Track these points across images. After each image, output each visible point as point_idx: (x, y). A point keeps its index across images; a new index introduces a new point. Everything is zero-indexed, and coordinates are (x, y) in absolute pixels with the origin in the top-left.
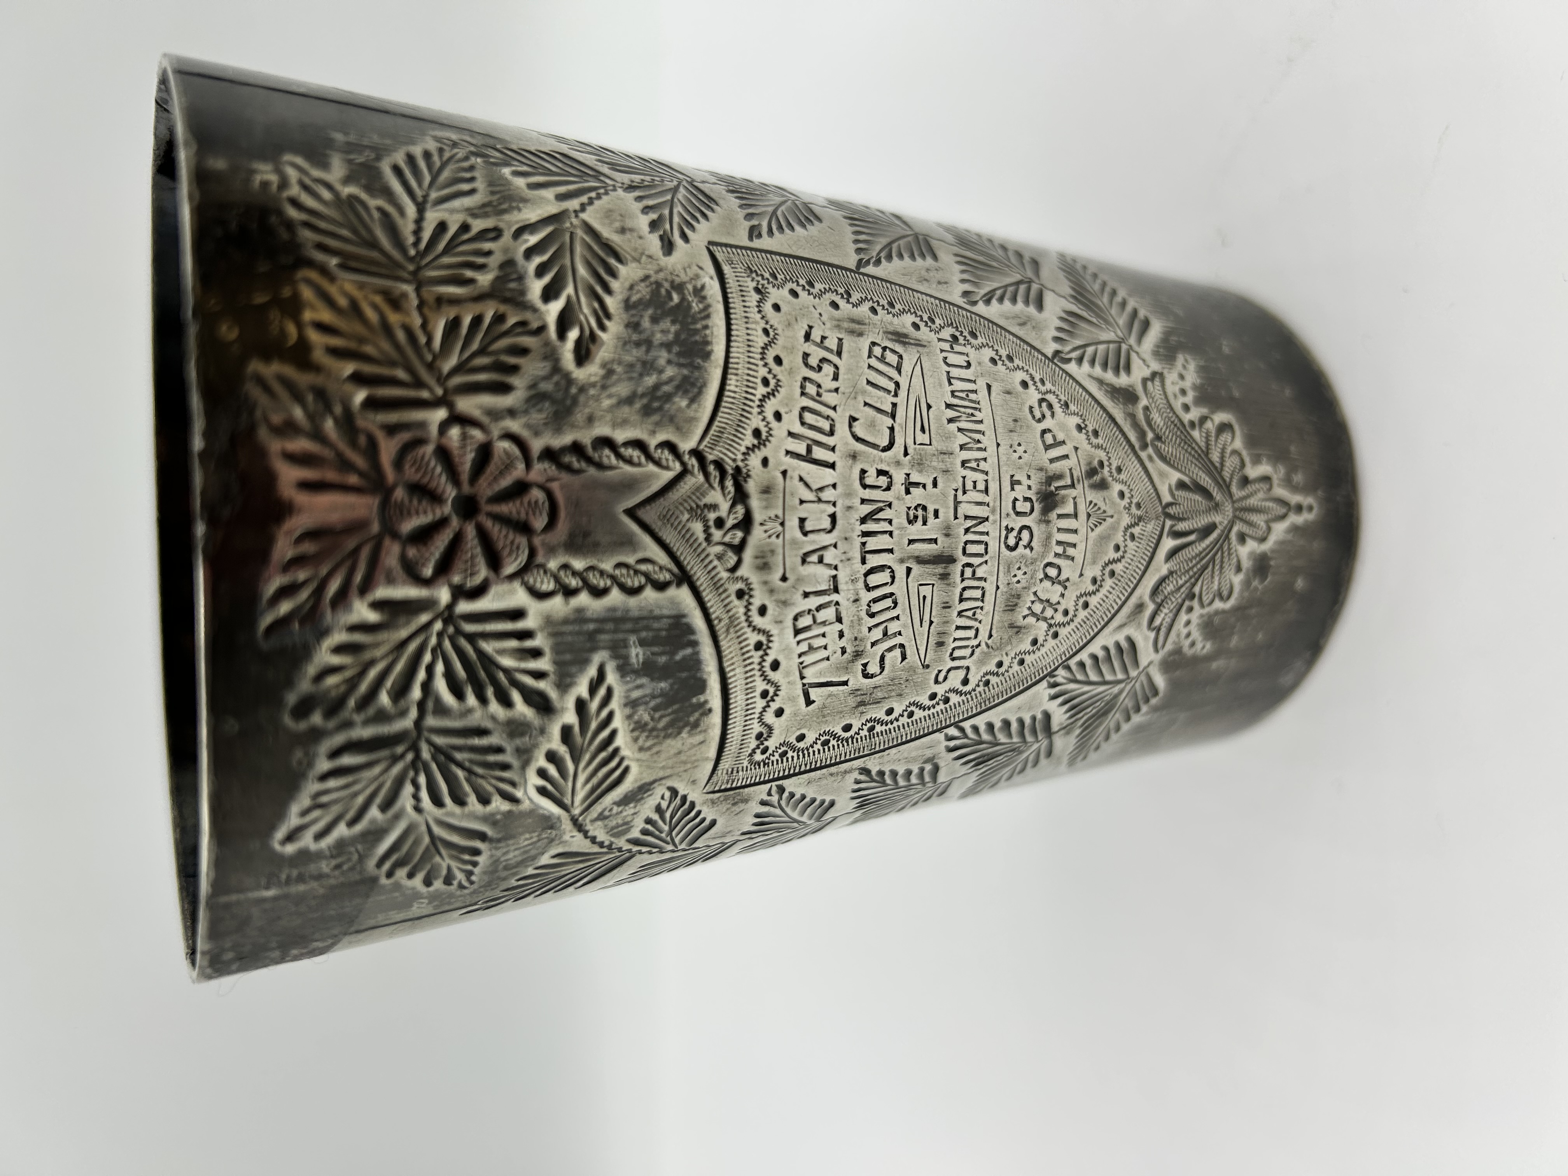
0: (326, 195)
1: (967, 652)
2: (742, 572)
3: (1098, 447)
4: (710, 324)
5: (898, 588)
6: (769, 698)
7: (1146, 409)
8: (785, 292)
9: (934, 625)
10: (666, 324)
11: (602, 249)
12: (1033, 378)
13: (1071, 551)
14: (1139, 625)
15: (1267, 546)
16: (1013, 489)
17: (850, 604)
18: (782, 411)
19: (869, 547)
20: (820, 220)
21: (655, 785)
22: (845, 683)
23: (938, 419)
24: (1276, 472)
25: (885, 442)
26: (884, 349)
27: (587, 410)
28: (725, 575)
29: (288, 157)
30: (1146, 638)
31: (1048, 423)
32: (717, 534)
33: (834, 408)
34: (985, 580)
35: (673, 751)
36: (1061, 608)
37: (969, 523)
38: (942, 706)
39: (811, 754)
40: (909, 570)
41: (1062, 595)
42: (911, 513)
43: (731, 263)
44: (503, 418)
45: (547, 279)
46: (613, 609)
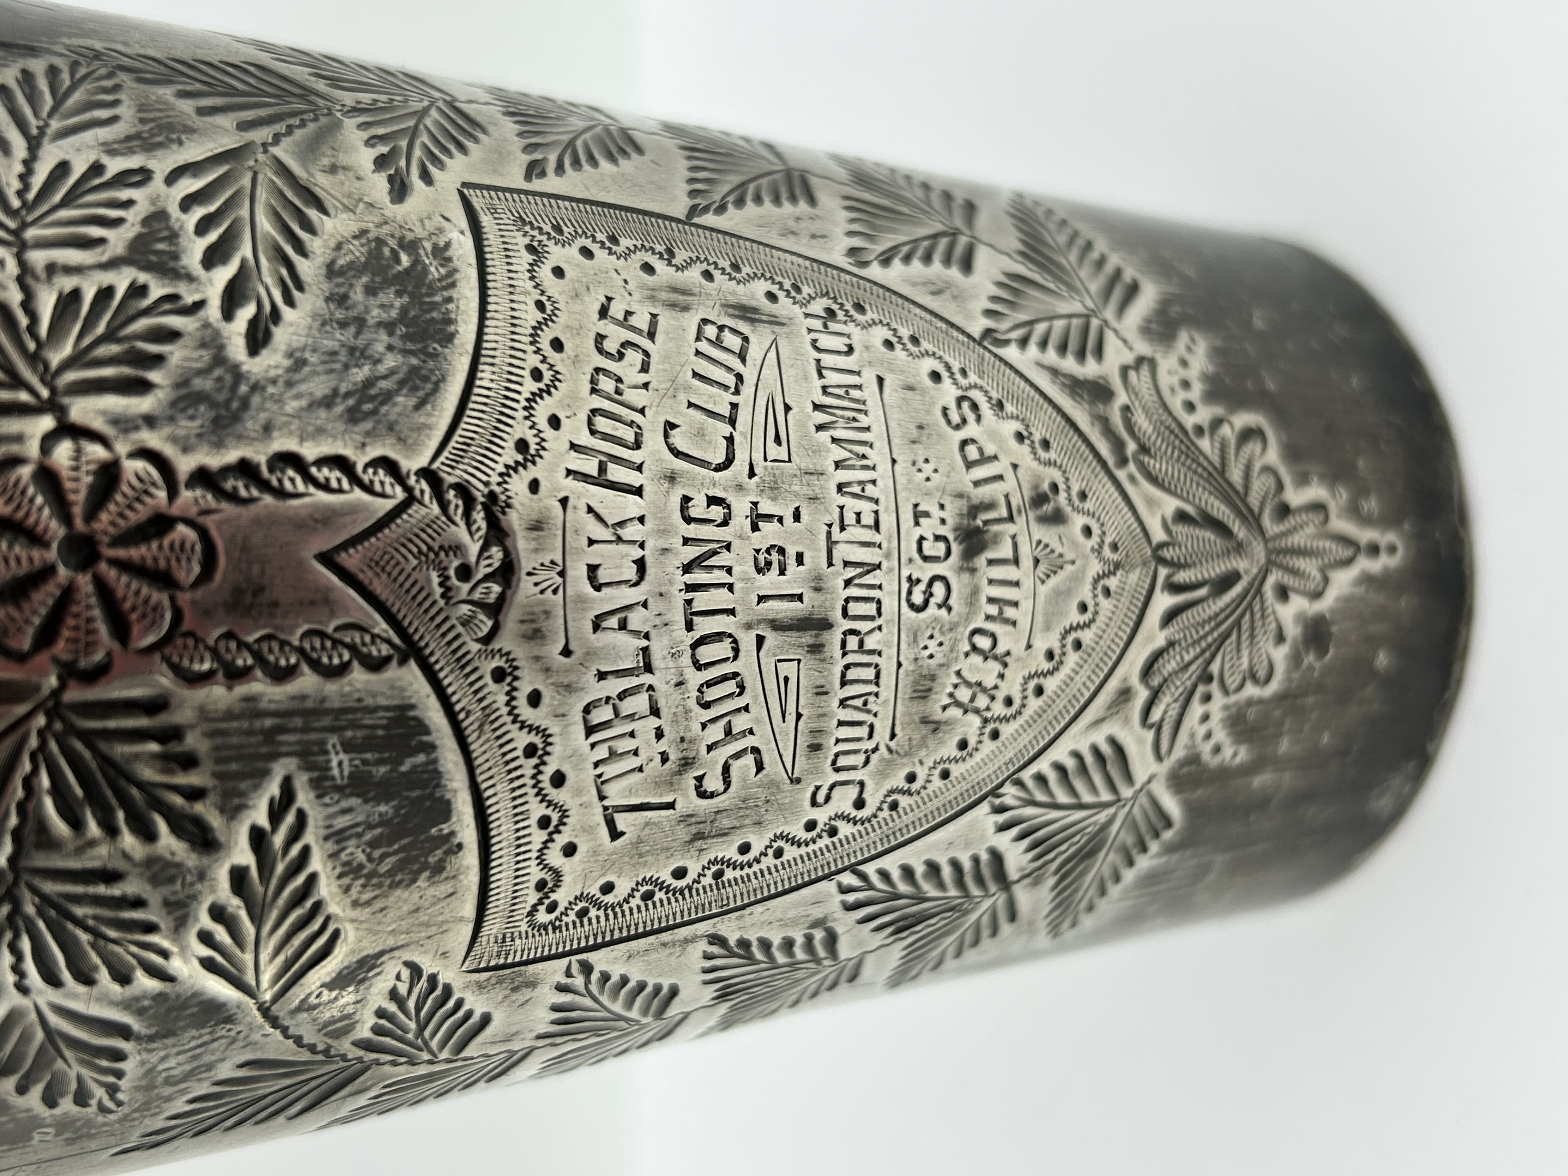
1: (858, 760)
2: (503, 642)
3: (1049, 463)
4: (455, 296)
5: (745, 665)
6: (551, 829)
7: (1126, 409)
8: (573, 251)
9: (803, 719)
10: (388, 296)
11: (298, 195)
12: (948, 368)
13: (1010, 612)
14: (1127, 721)
15: (1324, 605)
16: (917, 524)
17: (672, 689)
18: (561, 415)
19: (697, 606)
20: (639, 150)
21: (384, 958)
22: (671, 806)
23: (802, 425)
24: (1334, 496)
25: (719, 458)
26: (721, 328)
27: (263, 416)
28: (475, 647)
30: (1140, 741)
31: (972, 430)
33: (642, 411)
34: (880, 654)
35: (406, 907)
36: (1000, 695)
37: (851, 572)
38: (826, 840)
39: (627, 913)
40: (760, 640)
41: (1001, 676)
42: (761, 558)
43: (493, 211)
44: (136, 428)
45: (213, 236)
46: (303, 697)
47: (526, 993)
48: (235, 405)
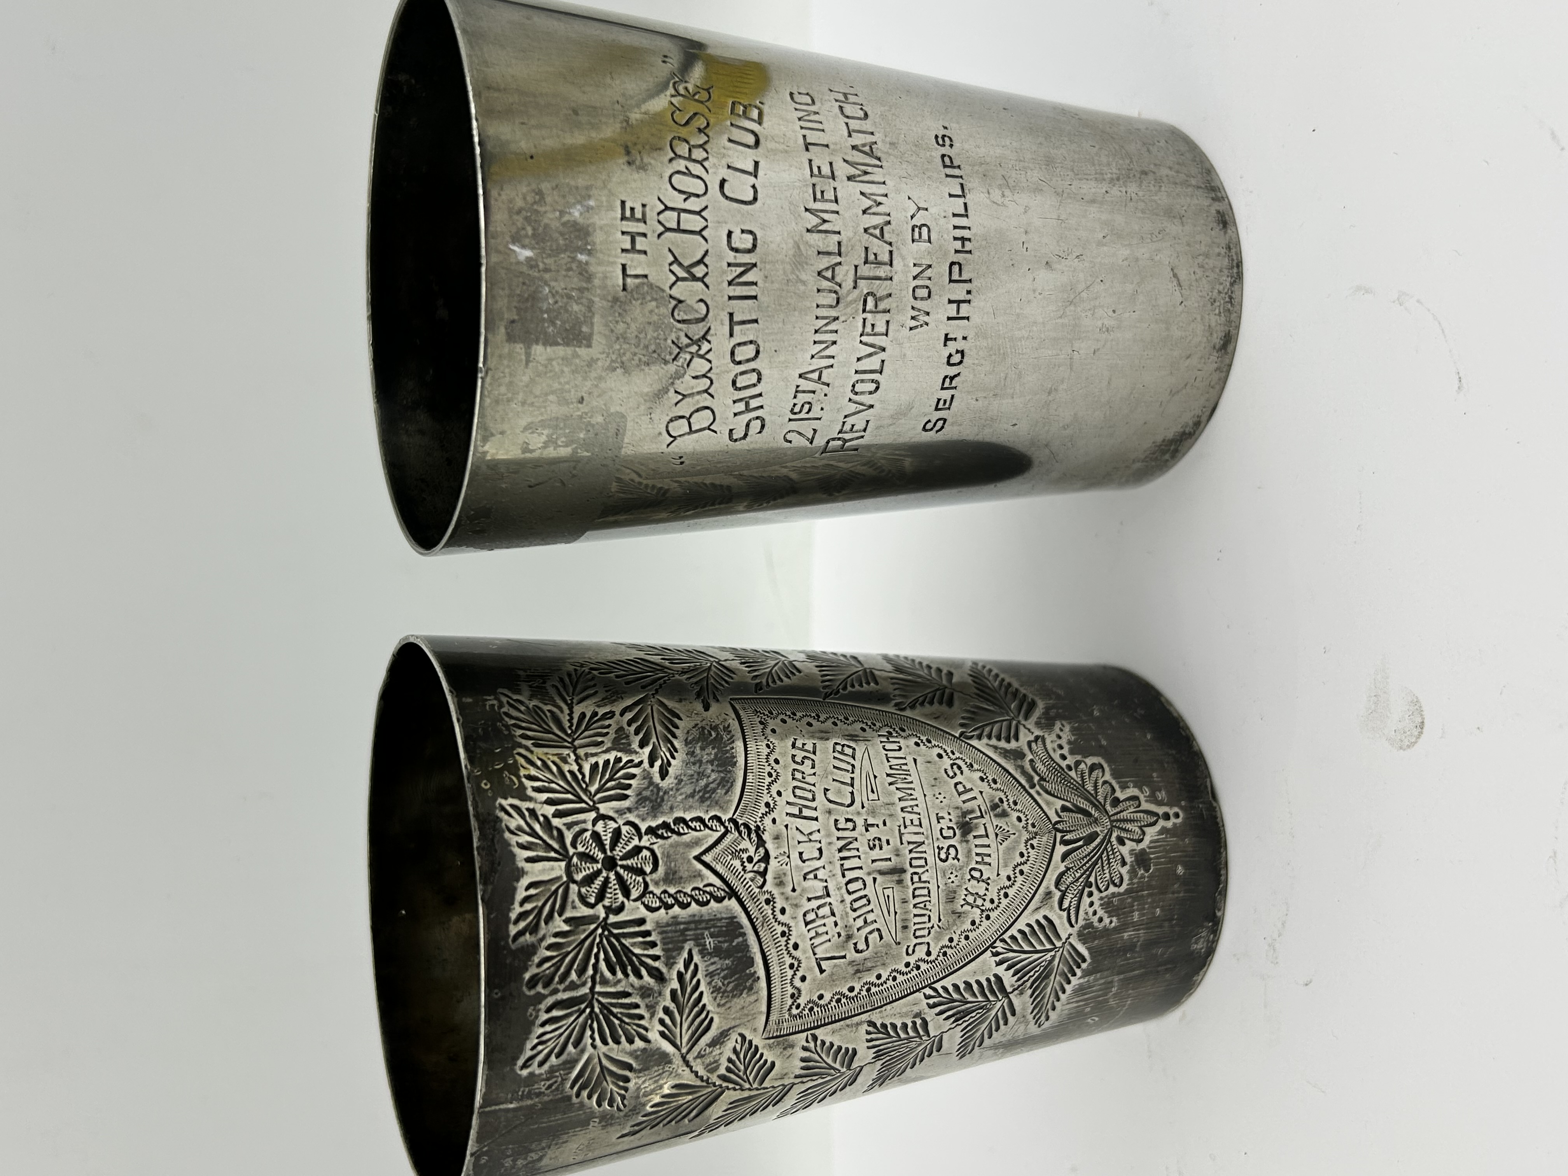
0: (523, 708)
1: (926, 932)
2: (768, 887)
3: (997, 790)
4: (734, 747)
5: (869, 891)
6: (795, 969)
7: (1031, 761)
8: (778, 720)
9: (898, 914)
10: (709, 750)
11: (669, 714)
12: (945, 751)
13: (987, 859)
14: (1052, 908)
15: (1144, 845)
16: (939, 822)
17: (839, 904)
18: (782, 790)
19: (845, 867)
20: (798, 671)
21: (730, 1032)
22: (844, 957)
23: (882, 784)
24: (1142, 793)
25: (849, 802)
26: (843, 746)
27: (669, 804)
28: (757, 890)
29: (500, 690)
30: (1060, 917)
31: (959, 778)
32: (749, 867)
33: (814, 785)
34: (929, 883)
35: (739, 1007)
36: (988, 898)
37: (911, 847)
38: (915, 972)
39: (830, 1009)
40: (875, 879)
41: (987, 889)
42: (871, 843)
43: (743, 708)
44: (625, 813)
45: (641, 735)
46: (694, 916)
47: (790, 1051)
48: (659, 800)
